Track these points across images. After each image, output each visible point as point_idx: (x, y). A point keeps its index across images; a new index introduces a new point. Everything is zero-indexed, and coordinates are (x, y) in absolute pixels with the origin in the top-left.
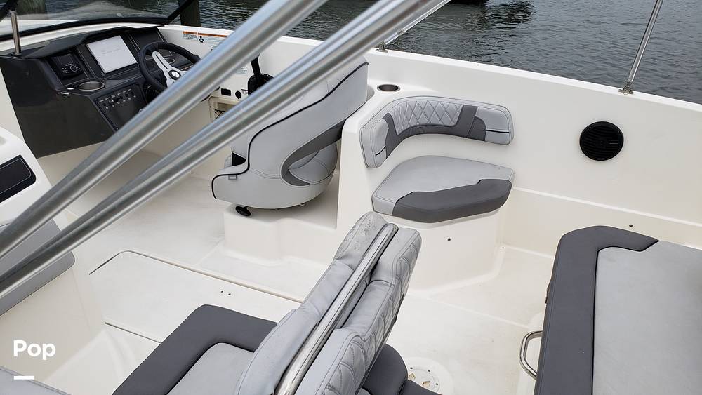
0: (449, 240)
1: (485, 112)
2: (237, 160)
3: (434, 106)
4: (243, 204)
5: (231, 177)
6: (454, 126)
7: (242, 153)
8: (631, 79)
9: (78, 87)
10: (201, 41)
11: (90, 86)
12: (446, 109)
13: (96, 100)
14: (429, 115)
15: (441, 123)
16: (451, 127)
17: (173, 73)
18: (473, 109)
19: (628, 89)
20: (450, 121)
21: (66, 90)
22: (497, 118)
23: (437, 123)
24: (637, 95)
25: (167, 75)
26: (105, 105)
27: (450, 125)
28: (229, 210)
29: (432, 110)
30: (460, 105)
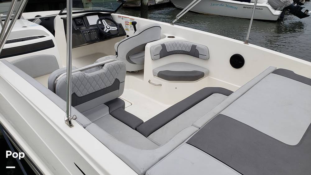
0: (176, 88)
1: (199, 47)
3: (184, 44)
6: (190, 52)
8: (247, 38)
9: (80, 28)
10: (122, 19)
11: (83, 28)
12: (187, 46)
13: (83, 32)
14: (178, 47)
15: (185, 50)
16: (188, 52)
17: (107, 27)
18: (195, 46)
19: (247, 42)
20: (188, 50)
21: (77, 28)
22: (202, 49)
24: (250, 45)
25: (105, 27)
26: (85, 33)
29: (183, 46)
30: (192, 44)
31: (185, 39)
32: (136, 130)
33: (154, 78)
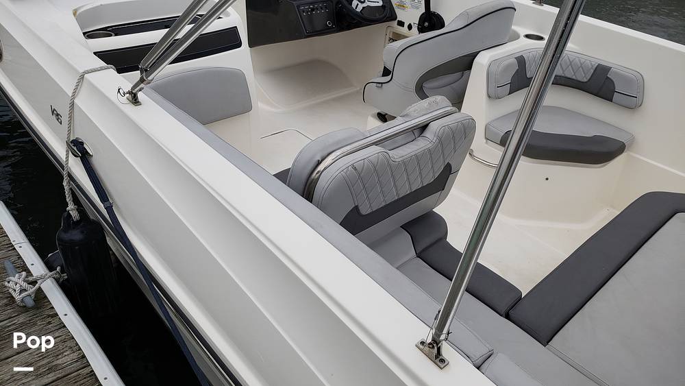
0: (547, 179)
1: (616, 73)
2: (386, 72)
3: (571, 60)
4: (383, 111)
5: (378, 85)
6: (586, 82)
7: (390, 67)
12: (581, 64)
14: (564, 69)
15: (574, 77)
16: (583, 82)
18: (607, 69)
20: (583, 77)
22: (628, 81)
23: (569, 76)
27: (582, 81)
28: (373, 116)
29: (569, 63)
30: (595, 63)
31: (576, 47)
32: (507, 316)
33: (486, 145)
